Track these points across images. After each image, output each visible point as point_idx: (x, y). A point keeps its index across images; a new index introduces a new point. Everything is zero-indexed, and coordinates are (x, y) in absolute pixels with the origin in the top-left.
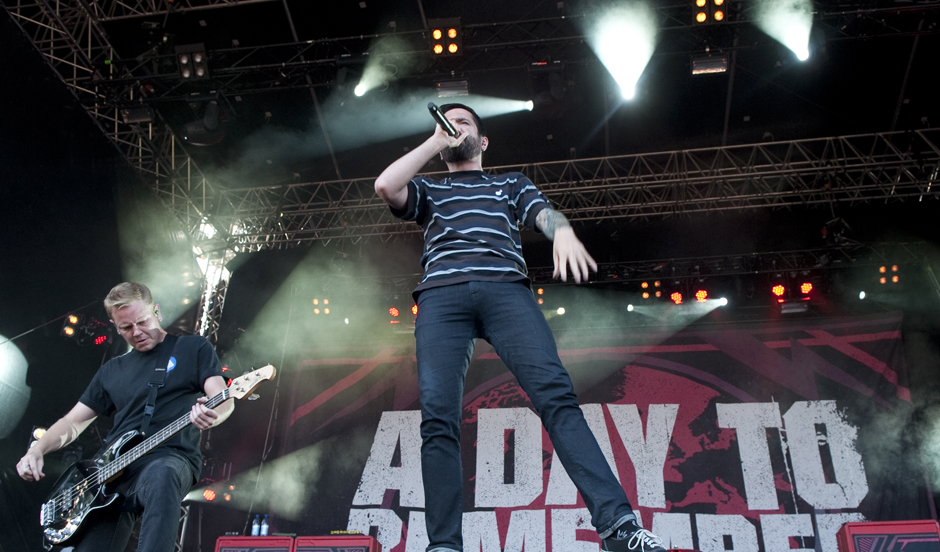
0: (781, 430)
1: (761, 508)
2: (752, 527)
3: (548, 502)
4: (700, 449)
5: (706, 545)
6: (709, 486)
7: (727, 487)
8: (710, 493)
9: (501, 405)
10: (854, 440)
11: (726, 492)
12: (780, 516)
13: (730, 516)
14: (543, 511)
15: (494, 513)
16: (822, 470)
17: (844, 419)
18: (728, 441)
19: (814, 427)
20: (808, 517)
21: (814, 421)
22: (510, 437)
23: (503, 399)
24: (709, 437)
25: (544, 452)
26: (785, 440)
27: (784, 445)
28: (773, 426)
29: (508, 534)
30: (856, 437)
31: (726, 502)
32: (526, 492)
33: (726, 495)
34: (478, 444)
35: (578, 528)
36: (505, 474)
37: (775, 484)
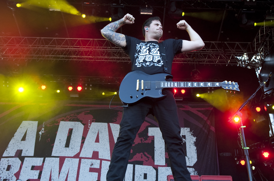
1: (159, 165)
2: (155, 171)
3: (81, 156)
4: (140, 142)
5: (137, 177)
6: (142, 155)
7: (148, 156)
8: (142, 157)
9: (70, 121)
10: (194, 142)
11: (148, 157)
12: (165, 167)
13: (148, 166)
14: (78, 159)
15: (59, 158)
17: (192, 134)
18: (151, 140)
21: (182, 134)
22: (71, 131)
23: (71, 119)
24: (144, 139)
25: (83, 137)
29: (63, 167)
30: (195, 141)
31: (147, 161)
32: (73, 151)
33: (147, 159)
34: (58, 133)
35: (90, 167)
36: (66, 144)
37: (165, 156)
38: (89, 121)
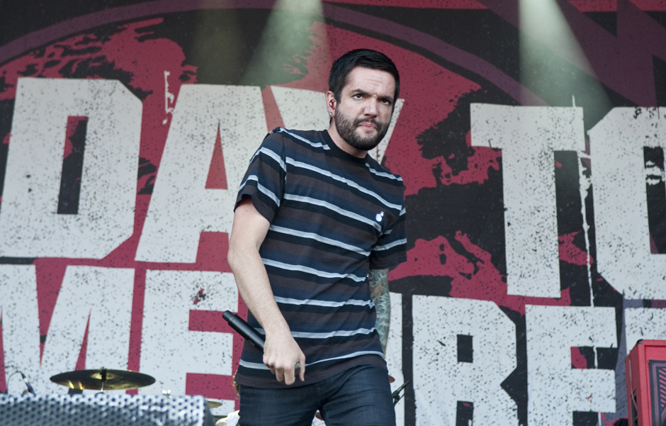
0: (581, 155)
1: (530, 294)
2: (510, 325)
3: (141, 255)
4: (432, 183)
5: (426, 351)
6: (442, 247)
7: (474, 249)
8: (443, 259)
9: (66, 73)
11: (472, 258)
12: (561, 308)
13: (474, 301)
14: (130, 273)
15: (32, 268)
16: (647, 230)
18: (485, 171)
19: (641, 152)
20: (611, 312)
21: (643, 142)
22: (77, 131)
23: (71, 63)
24: (449, 162)
25: (142, 160)
26: (588, 173)
27: (584, 183)
28: (568, 148)
29: (57, 309)
31: (469, 277)
32: (100, 233)
33: (471, 265)
34: (12, 140)
35: (194, 307)
36: (61, 197)
37: (560, 251)
38: (167, 74)
